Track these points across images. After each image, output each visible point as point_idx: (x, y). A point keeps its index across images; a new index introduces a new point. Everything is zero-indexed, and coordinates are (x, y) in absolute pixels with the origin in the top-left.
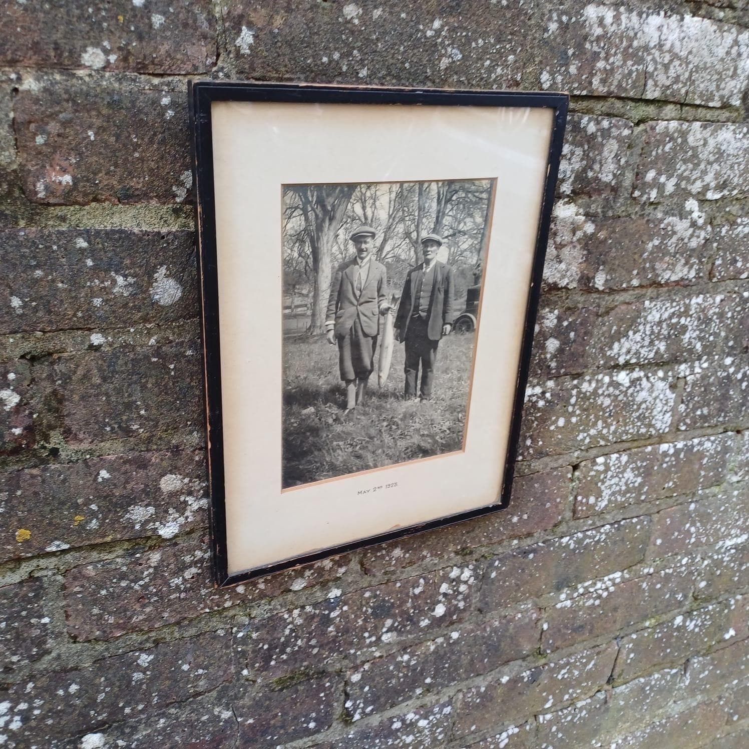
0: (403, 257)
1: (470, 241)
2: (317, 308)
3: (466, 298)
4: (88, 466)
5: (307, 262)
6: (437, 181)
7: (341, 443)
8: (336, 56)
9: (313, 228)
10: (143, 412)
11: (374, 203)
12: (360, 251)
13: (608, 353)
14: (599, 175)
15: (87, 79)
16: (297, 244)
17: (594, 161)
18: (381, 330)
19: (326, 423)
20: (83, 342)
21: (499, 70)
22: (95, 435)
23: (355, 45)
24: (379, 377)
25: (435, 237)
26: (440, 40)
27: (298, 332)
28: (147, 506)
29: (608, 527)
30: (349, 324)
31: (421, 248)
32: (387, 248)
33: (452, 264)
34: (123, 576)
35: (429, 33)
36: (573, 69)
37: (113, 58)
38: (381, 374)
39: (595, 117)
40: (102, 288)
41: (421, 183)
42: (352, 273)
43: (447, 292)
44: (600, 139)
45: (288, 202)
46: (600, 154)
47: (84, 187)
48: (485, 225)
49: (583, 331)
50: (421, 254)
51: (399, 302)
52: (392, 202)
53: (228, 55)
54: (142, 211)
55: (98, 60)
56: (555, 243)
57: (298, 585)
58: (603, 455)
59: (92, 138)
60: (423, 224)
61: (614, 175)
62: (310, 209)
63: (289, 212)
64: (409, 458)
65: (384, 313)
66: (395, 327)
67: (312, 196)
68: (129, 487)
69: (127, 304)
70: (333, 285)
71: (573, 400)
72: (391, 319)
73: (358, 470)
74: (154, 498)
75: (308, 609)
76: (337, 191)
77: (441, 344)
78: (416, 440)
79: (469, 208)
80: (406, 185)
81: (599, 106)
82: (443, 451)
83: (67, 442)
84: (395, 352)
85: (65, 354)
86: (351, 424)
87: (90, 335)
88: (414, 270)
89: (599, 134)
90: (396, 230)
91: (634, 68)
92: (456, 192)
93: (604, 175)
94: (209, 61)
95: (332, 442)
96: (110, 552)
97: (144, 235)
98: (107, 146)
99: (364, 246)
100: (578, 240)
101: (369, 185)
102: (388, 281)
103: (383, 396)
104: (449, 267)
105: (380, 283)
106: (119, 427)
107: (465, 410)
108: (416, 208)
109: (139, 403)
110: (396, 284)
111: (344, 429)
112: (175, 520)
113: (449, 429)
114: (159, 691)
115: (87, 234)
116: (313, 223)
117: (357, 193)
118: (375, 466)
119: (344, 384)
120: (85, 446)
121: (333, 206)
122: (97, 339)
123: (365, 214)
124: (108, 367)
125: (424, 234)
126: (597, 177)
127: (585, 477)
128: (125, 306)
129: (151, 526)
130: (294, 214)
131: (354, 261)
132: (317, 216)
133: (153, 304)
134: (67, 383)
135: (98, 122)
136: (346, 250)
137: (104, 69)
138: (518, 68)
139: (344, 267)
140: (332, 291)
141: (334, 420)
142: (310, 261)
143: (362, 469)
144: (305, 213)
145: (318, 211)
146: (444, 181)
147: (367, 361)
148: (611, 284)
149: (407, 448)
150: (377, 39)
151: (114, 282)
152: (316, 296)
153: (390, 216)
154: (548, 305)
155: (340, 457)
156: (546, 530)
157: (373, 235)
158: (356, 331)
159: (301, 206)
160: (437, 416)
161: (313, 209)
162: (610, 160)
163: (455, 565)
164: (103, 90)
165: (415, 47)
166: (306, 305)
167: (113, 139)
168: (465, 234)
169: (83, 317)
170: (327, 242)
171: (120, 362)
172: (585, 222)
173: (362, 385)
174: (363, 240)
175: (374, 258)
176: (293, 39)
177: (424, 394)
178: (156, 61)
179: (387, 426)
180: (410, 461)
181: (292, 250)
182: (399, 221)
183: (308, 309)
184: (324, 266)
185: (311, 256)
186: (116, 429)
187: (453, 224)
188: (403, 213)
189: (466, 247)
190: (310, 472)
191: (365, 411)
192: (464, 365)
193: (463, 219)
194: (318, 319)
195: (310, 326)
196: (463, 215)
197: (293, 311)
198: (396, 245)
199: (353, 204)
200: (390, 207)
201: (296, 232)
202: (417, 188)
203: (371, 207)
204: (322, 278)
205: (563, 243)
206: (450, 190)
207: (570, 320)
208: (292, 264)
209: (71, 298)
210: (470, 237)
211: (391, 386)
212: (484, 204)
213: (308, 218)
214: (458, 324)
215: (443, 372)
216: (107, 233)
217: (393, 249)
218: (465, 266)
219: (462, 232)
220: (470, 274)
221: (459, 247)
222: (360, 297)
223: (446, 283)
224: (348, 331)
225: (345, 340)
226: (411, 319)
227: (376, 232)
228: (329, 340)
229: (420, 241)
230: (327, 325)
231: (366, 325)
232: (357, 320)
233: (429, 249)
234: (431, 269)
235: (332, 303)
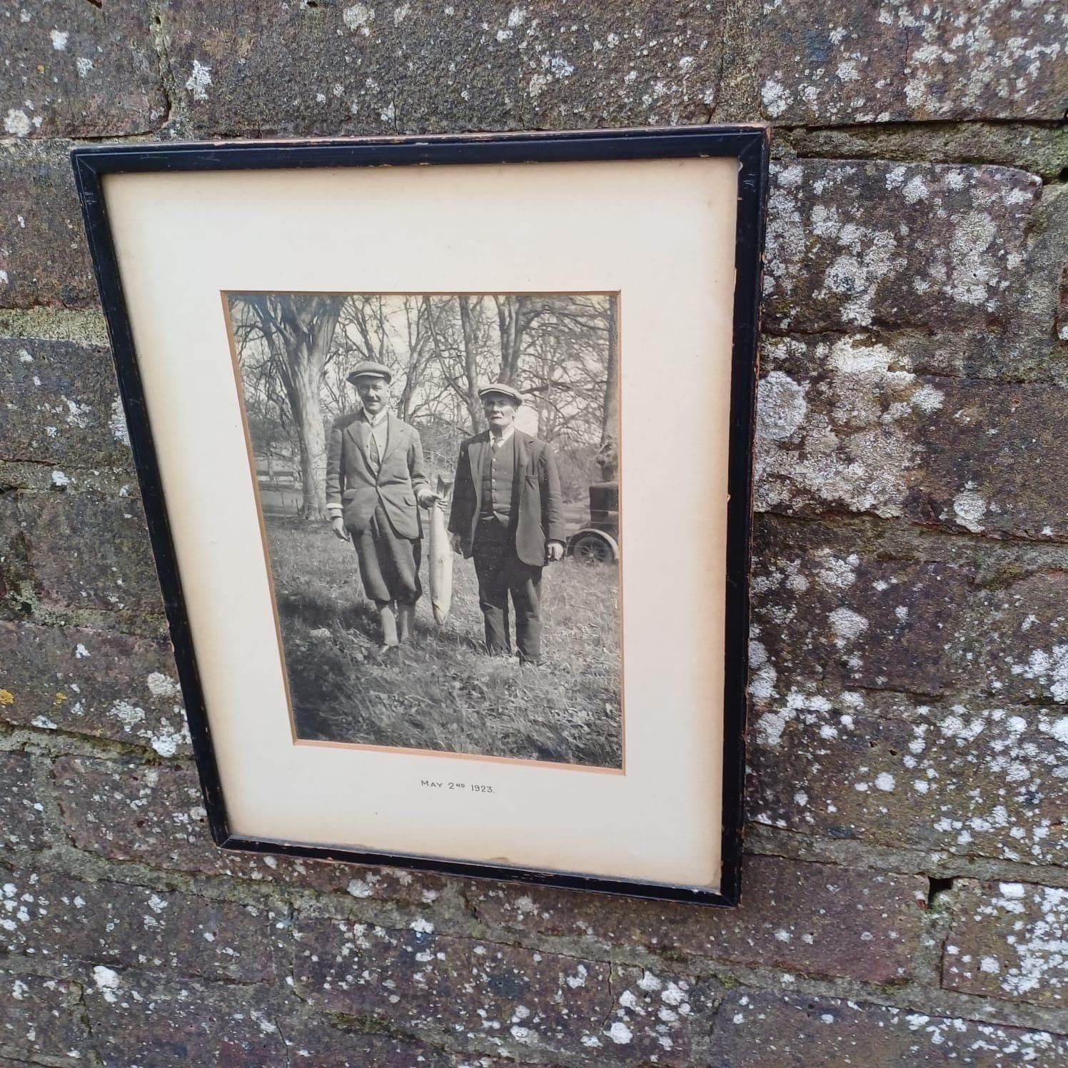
0: (447, 417)
1: (582, 403)
2: (311, 480)
3: (588, 501)
4: (65, 636)
5: (282, 410)
6: (495, 295)
7: (383, 696)
8: (338, 90)
9: (284, 357)
10: (120, 582)
11: (381, 326)
12: (368, 400)
13: (1017, 670)
14: (948, 289)
15: (12, 150)
16: (263, 381)
17: (930, 259)
18: (425, 532)
19: (354, 659)
20: (44, 480)
21: (660, 88)
22: (70, 598)
23: (369, 70)
24: (435, 607)
25: (504, 388)
26: (524, 44)
27: (286, 512)
28: (135, 705)
30: (367, 513)
31: (479, 406)
32: (416, 399)
34: (116, 787)
35: (501, 36)
36: (847, 71)
37: (38, 121)
38: (436, 603)
39: (928, 165)
40: (54, 415)
41: (463, 296)
42: (359, 433)
43: (545, 487)
44: (941, 213)
45: (239, 316)
46: (946, 243)
47: (21, 286)
48: (610, 375)
49: (931, 609)
50: (481, 415)
51: (451, 490)
52: (414, 327)
53: (179, 104)
54: (91, 318)
55: (21, 125)
56: (832, 421)
57: (358, 889)
58: (1023, 882)
59: (23, 225)
60: (477, 364)
61: (992, 291)
62: (274, 329)
63: (241, 332)
64: (503, 753)
65: (426, 504)
66: (450, 529)
67: (275, 310)
68: (112, 674)
69: (85, 438)
70: (330, 448)
71: (917, 746)
72: (440, 517)
73: (419, 746)
74: (142, 698)
75: (379, 931)
76: (314, 304)
77: (547, 572)
78: (521, 725)
79: (570, 345)
80: (434, 299)
81: (937, 143)
82: (580, 761)
83: (40, 600)
84: (457, 571)
85: (28, 491)
86: (396, 670)
87: (51, 472)
88: (473, 441)
89: (938, 201)
90: (428, 371)
91: (1032, 53)
92: (538, 314)
93: (961, 289)
94: (154, 115)
95: (367, 690)
96: (104, 751)
97: (94, 351)
98: (40, 236)
99: (372, 393)
100: (899, 422)
101: (367, 297)
102: (427, 455)
103: (449, 638)
104: (542, 442)
105: (412, 454)
106: (95, 595)
107: (617, 699)
108: (460, 337)
109: (114, 569)
110: (441, 461)
111: (385, 676)
112: (170, 735)
113: (589, 725)
114: (179, 952)
115: (33, 347)
116: (283, 351)
117: (347, 309)
118: (450, 748)
119: (373, 606)
120: (60, 609)
121: (311, 328)
122: (59, 478)
123: (367, 343)
124: (77, 515)
125: (483, 383)
126: (942, 294)
127: (965, 911)
128: (83, 440)
129: (141, 733)
130: (251, 336)
131: (361, 416)
132: (287, 341)
133: (115, 442)
134: (32, 527)
135: (27, 205)
136: (344, 396)
137: (30, 134)
138: (703, 81)
139: (342, 423)
140: (330, 458)
141: (365, 657)
142: (288, 407)
143: (427, 746)
144: (268, 335)
145: (288, 335)
146: (508, 295)
147: (409, 578)
148: (1006, 523)
149: (506, 736)
150: (406, 57)
151: (66, 409)
152: (305, 462)
153: (413, 349)
154: (828, 542)
155: (385, 716)
156: (866, 983)
157: (387, 378)
158: (380, 526)
159: (260, 325)
160: (559, 696)
161: (279, 330)
162: (974, 257)
164: (29, 164)
165: (476, 62)
166: (292, 474)
167: (45, 226)
168: (568, 389)
169: (39, 448)
170: (310, 383)
171: (89, 512)
172: (915, 384)
173: (406, 613)
174: (369, 382)
175: (394, 414)
176: (268, 71)
177: (525, 652)
178: (88, 120)
179: (461, 689)
180: (516, 759)
181: (256, 389)
182: (431, 357)
183: (296, 479)
184: (310, 417)
185: (287, 401)
186: (93, 597)
187: (539, 369)
188: (437, 345)
189: (575, 411)
190: (338, 726)
191: (417, 655)
192: (603, 619)
193: (560, 362)
194: (313, 497)
195: (303, 507)
196: (558, 355)
197: (272, 479)
198: (432, 397)
199: (344, 325)
200: (410, 334)
201: (258, 361)
202: (457, 304)
203: (376, 332)
204: (311, 436)
205: (853, 423)
206: (524, 310)
207: (894, 581)
208: (260, 410)
209: (23, 423)
210: (579, 394)
211: (459, 626)
212: (601, 338)
213: (274, 343)
214: (577, 546)
215: (559, 624)
216: (52, 346)
217: (427, 402)
218: (576, 444)
219: (561, 384)
220: (590, 461)
221: (557, 410)
222: (379, 472)
223: (542, 471)
224: (368, 523)
225: (364, 537)
226: (480, 522)
227: (392, 373)
228: (337, 532)
229: (476, 393)
230: (330, 509)
231: (397, 518)
232: (380, 509)
233: (496, 408)
234: (507, 444)
235: (333, 475)
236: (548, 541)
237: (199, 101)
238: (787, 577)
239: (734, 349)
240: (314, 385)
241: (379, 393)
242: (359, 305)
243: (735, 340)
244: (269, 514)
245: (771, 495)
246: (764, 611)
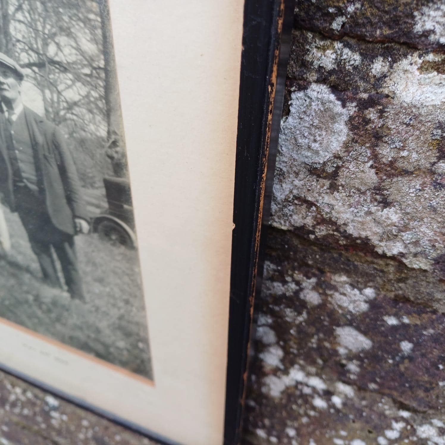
3: (104, 191)
49: (436, 352)
56: (375, 157)
71: (392, 434)
78: (80, 335)
103: (16, 266)
113: (127, 351)
149: (71, 338)
160: (104, 327)
168: (66, 70)
179: (34, 301)
187: (33, 42)
189: (77, 98)
192: (129, 287)
193: (53, 36)
196: (48, 27)
205: (400, 164)
207: (406, 320)
210: (78, 78)
211: (21, 260)
212: (90, 11)
214: (100, 227)
215: (95, 280)
218: (83, 134)
219: (58, 63)
220: (99, 153)
221: (59, 93)
223: (56, 152)
236: (75, 216)
238: (301, 289)
239: (244, 55)
243: (245, 41)
245: (295, 217)
246: (277, 308)
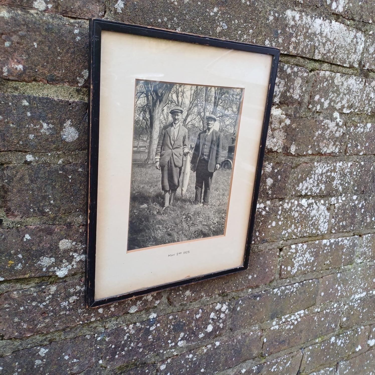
0: (196, 125)
1: (230, 120)
2: (151, 149)
3: (228, 150)
4: (18, 231)
6: (215, 87)
7: (160, 226)
8: (165, 19)
9: (151, 104)
10: (52, 202)
11: (183, 95)
13: (297, 188)
14: (293, 95)
15: (35, 15)
16: (142, 113)
17: (290, 88)
18: (184, 164)
19: (153, 214)
20: (21, 159)
21: (245, 37)
22: (24, 213)
23: (175, 15)
24: (182, 190)
25: (213, 116)
26: (217, 18)
27: (140, 161)
28: (50, 257)
29: (297, 284)
30: (167, 159)
31: (206, 121)
32: (189, 119)
33: (221, 132)
34: (34, 299)
35: (212, 14)
36: (280, 40)
37: (50, 6)
38: (183, 189)
39: (291, 65)
40: (34, 129)
41: (207, 87)
42: (170, 131)
43: (218, 147)
44: (293, 77)
45: (138, 89)
46: (293, 84)
47: (29, 72)
48: (238, 112)
49: (285, 175)
50: (205, 125)
51: (194, 149)
52: (192, 95)
53: (110, 12)
54: (60, 89)
55: (42, 6)
56: (271, 128)
57: (133, 310)
58: (294, 244)
59: (36, 46)
60: (207, 109)
61: (300, 96)
62: (150, 94)
63: (139, 94)
64: (196, 237)
65: (185, 155)
66: (191, 163)
67: (151, 87)
68: (41, 245)
69: (48, 139)
70: (160, 137)
71: (280, 212)
72: (189, 158)
73: (169, 242)
74: (55, 253)
75: (138, 324)
76: (164, 86)
77: (214, 174)
78: (200, 227)
79: (230, 103)
80: (199, 87)
81: (292, 60)
82: (214, 235)
83: (7, 216)
85: (11, 165)
86: (166, 215)
87: (26, 155)
88: (202, 133)
89: (292, 74)
90: (194, 110)
91: (309, 43)
92: (224, 94)
93: (295, 95)
94: (100, 14)
95: (155, 225)
96: (27, 284)
97: (60, 102)
98: (43, 52)
99: (177, 117)
100: (282, 127)
101: (181, 85)
102: (189, 138)
103: (185, 201)
104: (219, 133)
105: (184, 138)
107: (226, 212)
108: (204, 99)
109: (50, 196)
110: (192, 140)
111: (163, 218)
112: (66, 266)
113: (217, 222)
114: (50, 372)
115: (29, 99)
116: (151, 102)
117: (174, 89)
118: (178, 241)
120: (18, 219)
121: (162, 94)
122: (29, 158)
123: (178, 100)
124: (35, 174)
125: (207, 114)
126: (292, 96)
127: (285, 255)
128: (47, 140)
129: (52, 269)
130: (141, 96)
131: (171, 125)
132: (153, 98)
133: (62, 140)
134: (10, 182)
135: (40, 39)
136: (168, 118)
137: (45, 11)
138: (254, 37)
139: (165, 127)
140: (159, 140)
141: (157, 213)
142: (149, 123)
143: (171, 242)
144: (147, 96)
145: (154, 96)
146: (218, 87)
147: (176, 181)
148: (298, 152)
149: (195, 232)
150: (186, 13)
151: (42, 126)
152: (151, 142)
153: (191, 103)
154: (267, 160)
155: (159, 234)
156: (266, 284)
157: (182, 112)
158: (171, 163)
159: (145, 92)
160: (211, 214)
161: (151, 94)
162: (298, 88)
163: (219, 302)
164: (44, 22)
165: (204, 20)
166: (145, 147)
167: (47, 48)
168: (228, 116)
169: (23, 145)
171: (41, 172)
172: (286, 118)
173: (173, 194)
174: (176, 114)
175: (181, 124)
176: (144, 8)
177: (205, 202)
178: (73, 11)
179: (185, 218)
180: (197, 239)
181: (139, 116)
182: (195, 106)
183: (146, 149)
184: (155, 126)
185: (149, 120)
186: (37, 211)
187: (222, 110)
188: (197, 102)
189: (229, 123)
190: (143, 242)
191: (174, 209)
192: (226, 187)
193: (227, 108)
194: (151, 155)
195: (147, 158)
196: (227, 106)
197: (138, 149)
198: (193, 119)
199: (172, 94)
200: (191, 98)
201: (142, 106)
202: (205, 89)
203: (181, 97)
204: (154, 133)
205: (275, 128)
206: (221, 92)
207: (278, 169)
208: (139, 123)
209: (17, 133)
210: (230, 118)
211: (188, 196)
212: (238, 101)
213: (149, 99)
214: (223, 165)
215: (215, 190)
216: (40, 99)
217: (191, 121)
218: (227, 133)
220: (230, 138)
221: (225, 123)
222: (174, 145)
223: (218, 142)
224: (167, 163)
225: (165, 168)
226: (200, 159)
227: (183, 110)
228: (156, 167)
229: (205, 117)
230: (156, 159)
231: (176, 160)
232: (172, 157)
233: (210, 122)
234: (211, 133)
235: (159, 146)
236: (217, 163)
237: (118, 13)
240: (159, 114)
241: (179, 117)
242: (178, 87)
244: (134, 162)
